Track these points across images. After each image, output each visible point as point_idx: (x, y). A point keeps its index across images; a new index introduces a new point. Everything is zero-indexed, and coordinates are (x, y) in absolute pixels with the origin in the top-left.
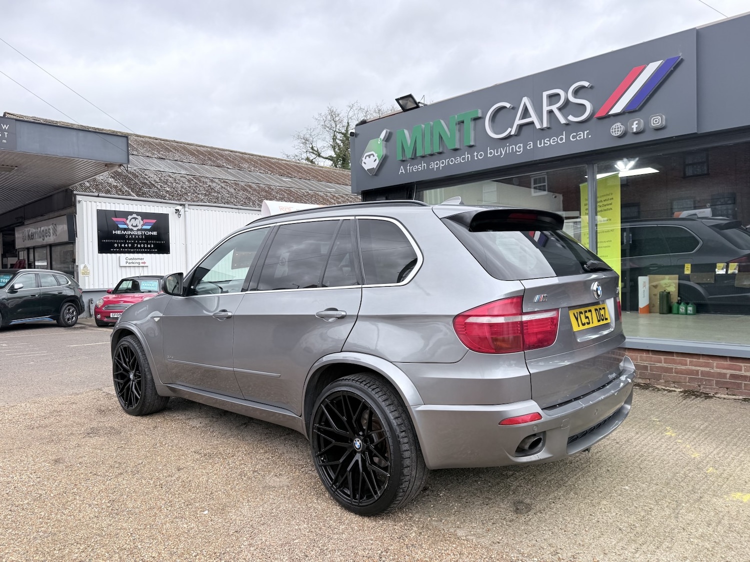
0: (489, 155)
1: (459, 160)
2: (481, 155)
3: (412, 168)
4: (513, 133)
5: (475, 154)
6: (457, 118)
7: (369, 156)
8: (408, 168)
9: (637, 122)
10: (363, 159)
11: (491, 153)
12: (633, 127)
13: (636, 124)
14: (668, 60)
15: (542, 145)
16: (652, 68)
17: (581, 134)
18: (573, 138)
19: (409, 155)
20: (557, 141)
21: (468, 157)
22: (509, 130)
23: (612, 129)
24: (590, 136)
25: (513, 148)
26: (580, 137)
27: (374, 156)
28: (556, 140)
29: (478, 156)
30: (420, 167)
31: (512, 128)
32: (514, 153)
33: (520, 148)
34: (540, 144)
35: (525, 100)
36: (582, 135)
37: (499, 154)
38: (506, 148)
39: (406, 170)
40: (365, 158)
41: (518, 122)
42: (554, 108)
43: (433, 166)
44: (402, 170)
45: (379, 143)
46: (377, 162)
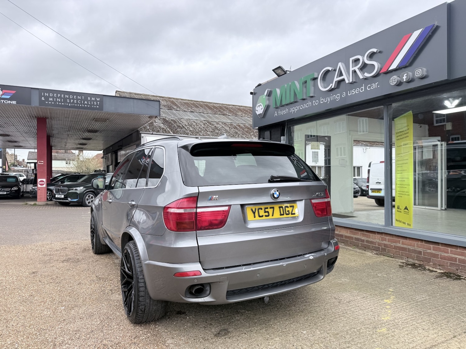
0: (321, 102)
1: (305, 106)
2: (317, 102)
3: (281, 113)
4: (333, 87)
5: (314, 102)
6: (303, 79)
7: (259, 106)
8: (279, 112)
9: (406, 74)
10: (256, 108)
11: (323, 100)
12: (403, 78)
13: (406, 76)
14: (426, 28)
15: (351, 94)
16: (416, 35)
17: (373, 85)
18: (369, 88)
19: (278, 105)
21: (310, 104)
22: (331, 85)
23: (391, 81)
24: (379, 86)
25: (334, 97)
26: (373, 87)
27: (261, 106)
28: (359, 90)
29: (315, 103)
30: (286, 111)
31: (332, 83)
32: (335, 100)
33: (338, 96)
34: (350, 94)
37: (327, 101)
38: (331, 97)
39: (278, 114)
41: (336, 79)
42: (356, 68)
43: (292, 111)
44: (276, 114)
45: (264, 98)
46: (263, 109)
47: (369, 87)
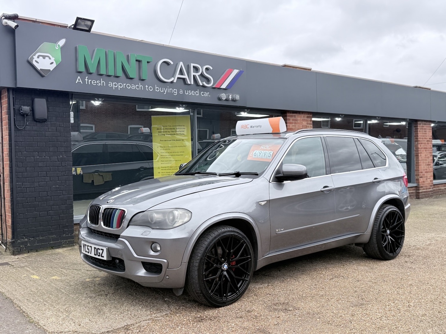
1: (134, 87)
2: (151, 88)
3: (91, 82)
4: (175, 81)
5: (147, 86)
6: (136, 56)
7: (44, 57)
8: (87, 80)
9: (231, 95)
10: (35, 58)
11: (158, 89)
12: (229, 97)
14: (240, 70)
16: (235, 72)
19: (93, 70)
20: (195, 94)
21: (141, 87)
23: (222, 96)
24: (209, 96)
25: (171, 90)
27: (50, 58)
29: (149, 88)
30: (101, 82)
31: (174, 78)
32: (172, 93)
34: (187, 93)
35: (181, 64)
36: (206, 94)
38: (167, 89)
39: (84, 81)
40: (38, 57)
42: (197, 75)
43: (112, 86)
44: (79, 80)
45: (57, 49)
46: (54, 65)
47: (203, 94)
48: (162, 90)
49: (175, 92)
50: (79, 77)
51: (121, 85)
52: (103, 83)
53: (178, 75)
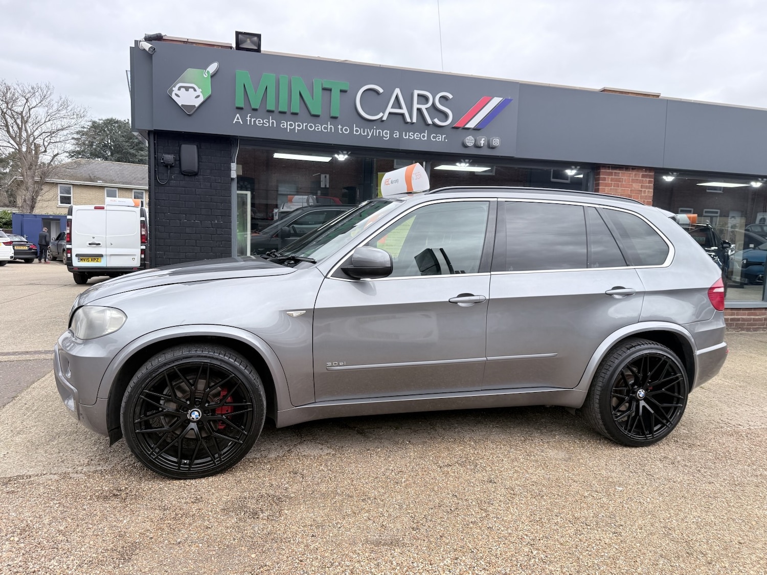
0: (355, 133)
1: (320, 128)
2: (346, 130)
3: (255, 121)
4: (384, 118)
5: (340, 127)
6: (324, 84)
7: (187, 89)
8: (249, 118)
9: (484, 139)
10: (175, 90)
11: (357, 131)
12: (481, 141)
14: (506, 99)
15: (407, 137)
16: (496, 101)
19: (255, 105)
21: (331, 128)
22: (381, 114)
23: (466, 140)
24: (446, 140)
25: (379, 132)
26: (439, 139)
27: (195, 90)
28: (420, 136)
29: (343, 130)
30: (270, 122)
31: (384, 113)
32: (380, 138)
33: (386, 133)
34: (406, 136)
35: (397, 91)
36: (440, 137)
37: (366, 134)
38: (373, 131)
39: (245, 120)
40: (179, 89)
42: (423, 107)
43: (285, 126)
44: (238, 119)
45: (206, 76)
46: (201, 99)
47: (434, 137)
48: (364, 132)
49: (386, 134)
50: (238, 115)
51: (299, 126)
52: (273, 123)
53: (389, 109)
